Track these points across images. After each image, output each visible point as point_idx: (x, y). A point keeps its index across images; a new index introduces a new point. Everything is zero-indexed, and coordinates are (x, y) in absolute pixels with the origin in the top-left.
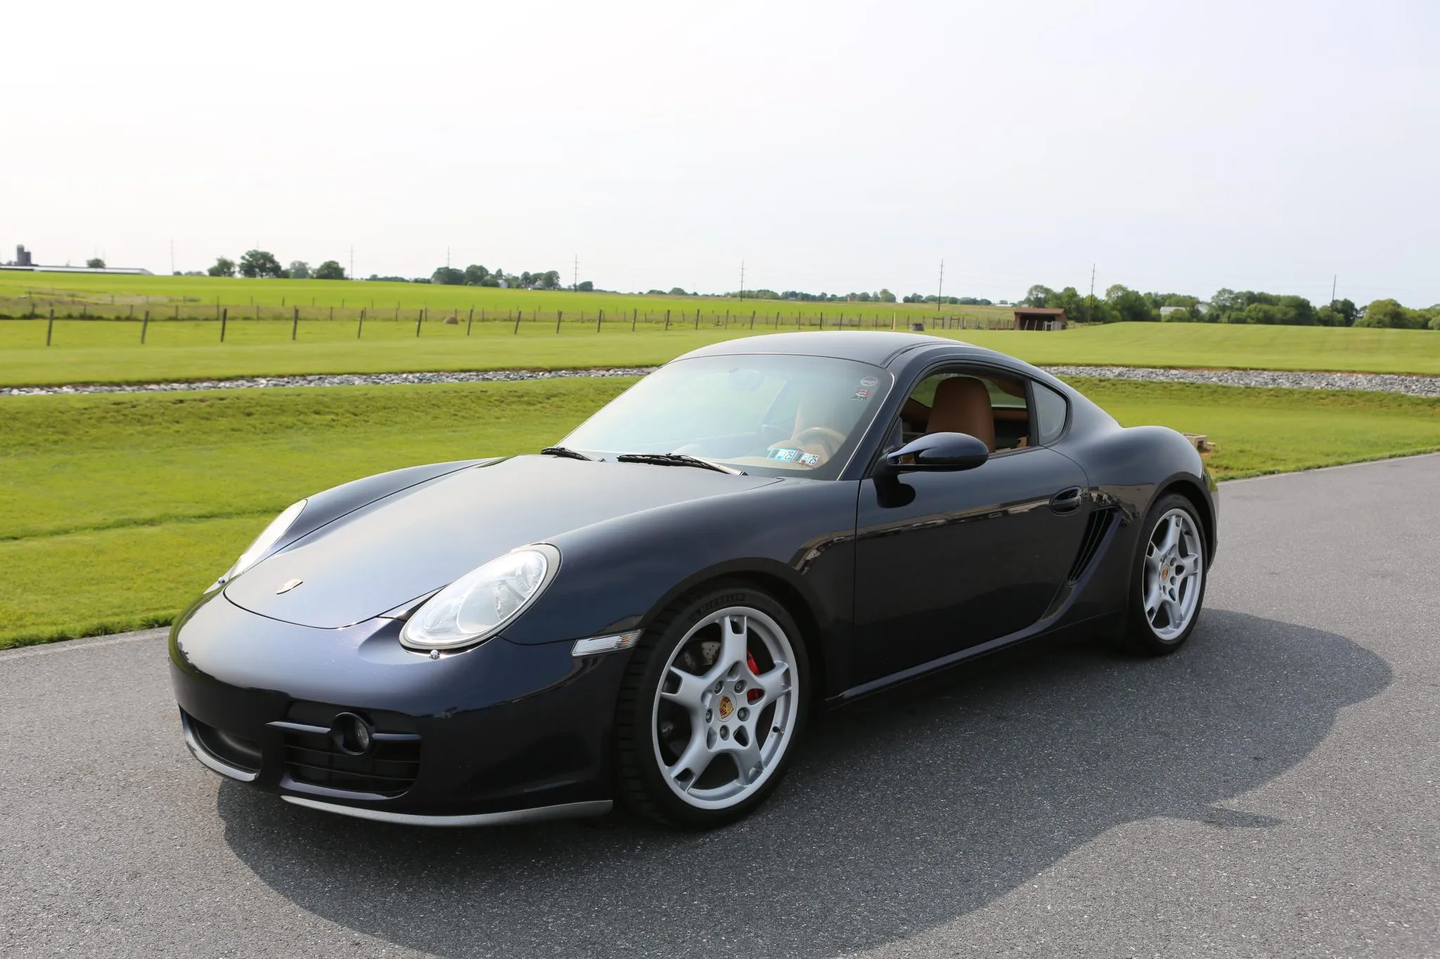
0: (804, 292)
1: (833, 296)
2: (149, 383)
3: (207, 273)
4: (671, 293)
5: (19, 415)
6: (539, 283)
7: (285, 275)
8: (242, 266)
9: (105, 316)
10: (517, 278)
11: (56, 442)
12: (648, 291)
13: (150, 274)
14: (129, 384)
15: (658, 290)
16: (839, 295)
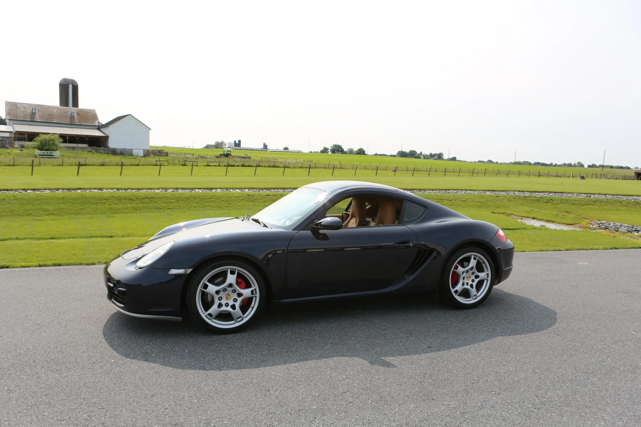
0: (543, 163)
1: (556, 164)
2: (272, 189)
3: (320, 152)
4: (487, 162)
5: (219, 198)
6: (435, 157)
7: (346, 153)
8: (331, 150)
9: (280, 166)
10: (428, 155)
11: (226, 207)
12: (478, 161)
13: (302, 152)
14: (265, 189)
15: (482, 160)
16: (558, 164)
